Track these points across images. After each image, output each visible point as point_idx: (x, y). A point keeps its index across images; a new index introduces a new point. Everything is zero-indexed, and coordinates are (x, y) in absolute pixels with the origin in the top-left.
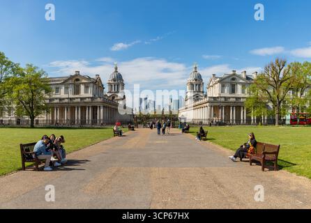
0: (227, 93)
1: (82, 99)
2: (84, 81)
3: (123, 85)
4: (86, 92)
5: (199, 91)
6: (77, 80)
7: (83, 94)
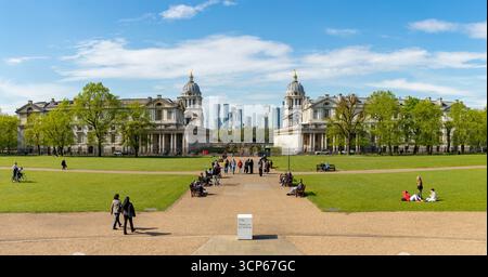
0: (319, 119)
1: (166, 126)
2: (166, 106)
3: (201, 99)
4: (169, 118)
6: (159, 104)
7: (165, 120)
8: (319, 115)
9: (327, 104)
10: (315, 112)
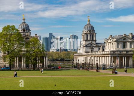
0: (120, 48)
5: (92, 40)
8: (120, 46)
9: (125, 39)
10: (118, 44)
